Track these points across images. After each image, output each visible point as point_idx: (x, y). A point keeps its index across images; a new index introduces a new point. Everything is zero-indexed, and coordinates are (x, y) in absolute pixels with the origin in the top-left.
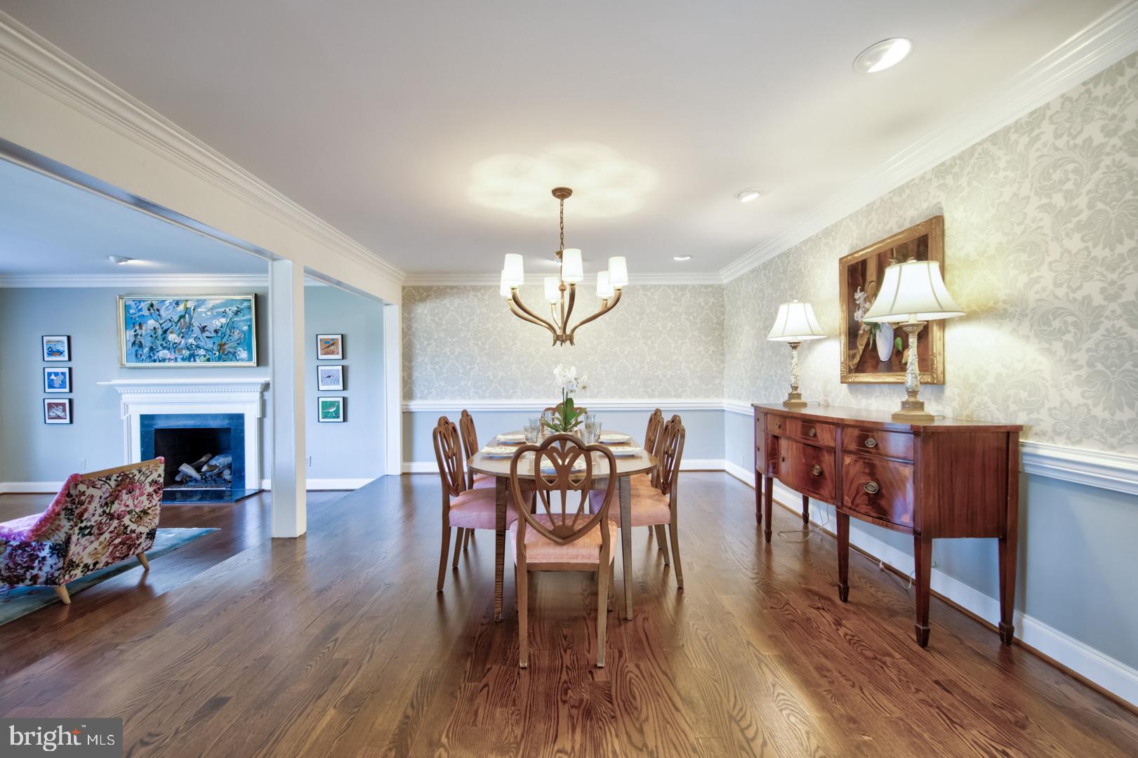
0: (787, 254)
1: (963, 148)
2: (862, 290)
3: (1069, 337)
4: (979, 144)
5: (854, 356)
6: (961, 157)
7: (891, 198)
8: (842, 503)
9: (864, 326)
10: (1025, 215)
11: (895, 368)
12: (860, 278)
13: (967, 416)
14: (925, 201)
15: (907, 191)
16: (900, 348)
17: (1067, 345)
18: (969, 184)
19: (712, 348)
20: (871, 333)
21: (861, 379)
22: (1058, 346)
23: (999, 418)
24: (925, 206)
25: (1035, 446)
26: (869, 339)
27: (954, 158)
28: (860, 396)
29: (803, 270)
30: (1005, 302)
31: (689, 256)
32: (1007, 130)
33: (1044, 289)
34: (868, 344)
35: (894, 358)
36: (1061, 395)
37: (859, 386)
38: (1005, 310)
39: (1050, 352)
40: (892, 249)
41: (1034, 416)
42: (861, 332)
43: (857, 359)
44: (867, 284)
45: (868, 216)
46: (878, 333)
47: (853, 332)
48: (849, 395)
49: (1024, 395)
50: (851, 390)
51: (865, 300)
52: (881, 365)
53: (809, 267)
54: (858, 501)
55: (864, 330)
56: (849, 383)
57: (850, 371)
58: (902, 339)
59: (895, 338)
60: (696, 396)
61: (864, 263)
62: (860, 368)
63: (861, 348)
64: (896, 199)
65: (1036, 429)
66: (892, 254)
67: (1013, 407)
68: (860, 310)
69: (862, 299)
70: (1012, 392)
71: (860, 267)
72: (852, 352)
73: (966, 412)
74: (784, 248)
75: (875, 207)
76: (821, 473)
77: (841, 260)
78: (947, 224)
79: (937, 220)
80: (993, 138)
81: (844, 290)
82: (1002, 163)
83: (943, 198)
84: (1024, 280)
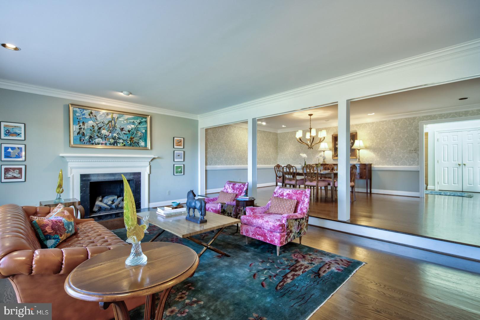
3: (377, 152)
4: (364, 123)
10: (371, 135)
13: (364, 162)
18: (362, 129)
23: (368, 162)
24: (353, 130)
27: (359, 124)
32: (369, 123)
33: (374, 146)
41: (373, 162)
42: (338, 149)
43: (337, 154)
47: (336, 149)
49: (371, 159)
56: (333, 159)
62: (337, 156)
67: (370, 161)
71: (337, 137)
72: (335, 153)
77: (332, 135)
78: (358, 134)
79: (356, 133)
80: (366, 123)
81: (333, 141)
82: (368, 127)
83: (357, 129)
84: (371, 144)
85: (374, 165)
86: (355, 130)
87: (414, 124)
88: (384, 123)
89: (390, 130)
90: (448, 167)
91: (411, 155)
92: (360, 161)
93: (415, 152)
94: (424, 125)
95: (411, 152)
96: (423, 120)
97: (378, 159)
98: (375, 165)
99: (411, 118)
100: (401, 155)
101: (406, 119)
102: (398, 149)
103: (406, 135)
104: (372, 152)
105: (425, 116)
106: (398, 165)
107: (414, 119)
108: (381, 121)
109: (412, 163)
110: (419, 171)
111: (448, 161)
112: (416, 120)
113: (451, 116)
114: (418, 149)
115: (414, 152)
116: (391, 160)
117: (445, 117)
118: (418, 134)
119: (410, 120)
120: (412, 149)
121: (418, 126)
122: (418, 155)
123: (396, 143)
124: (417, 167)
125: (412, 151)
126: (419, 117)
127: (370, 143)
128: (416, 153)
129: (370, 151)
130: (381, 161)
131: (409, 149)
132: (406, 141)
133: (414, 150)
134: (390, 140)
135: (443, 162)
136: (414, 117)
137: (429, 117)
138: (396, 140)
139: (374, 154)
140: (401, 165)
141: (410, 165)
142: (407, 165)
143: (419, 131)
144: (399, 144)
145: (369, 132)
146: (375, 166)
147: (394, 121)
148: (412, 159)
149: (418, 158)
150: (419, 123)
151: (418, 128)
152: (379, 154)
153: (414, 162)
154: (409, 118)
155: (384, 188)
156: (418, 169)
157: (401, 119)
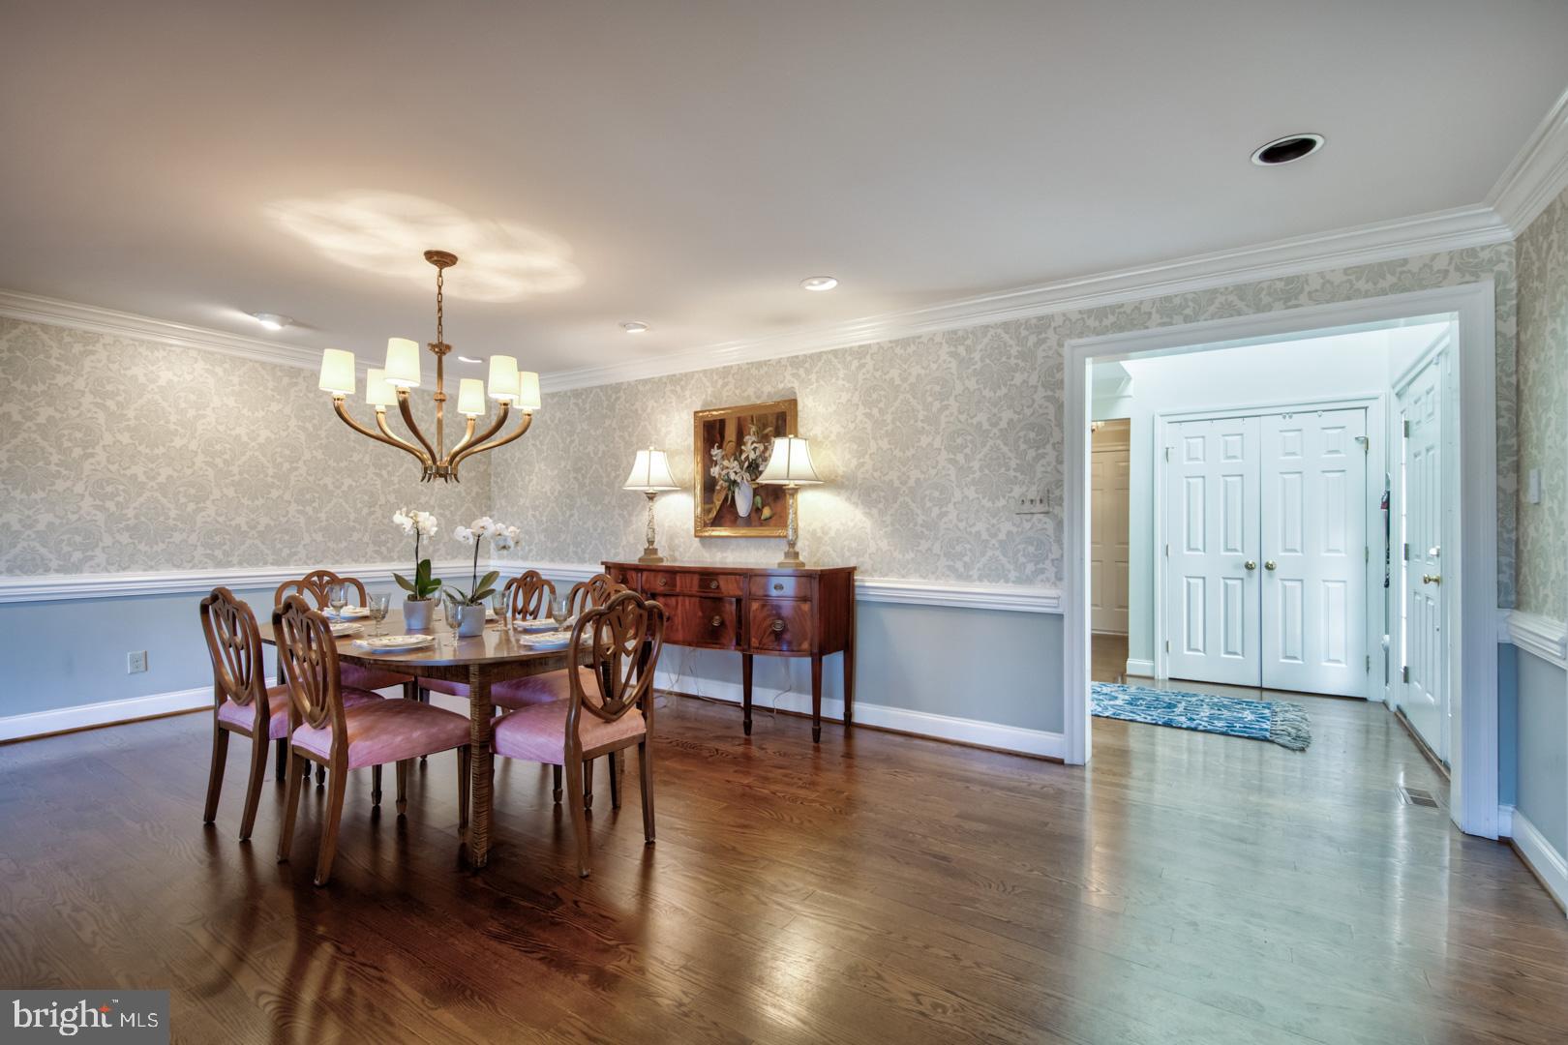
0: (617, 388)
1: (814, 351)
2: (720, 447)
3: (881, 506)
4: (825, 353)
5: (709, 511)
6: (811, 356)
7: (749, 369)
8: (749, 645)
9: (721, 482)
10: (856, 416)
11: (754, 524)
12: (718, 436)
13: (815, 563)
14: (781, 382)
15: (766, 369)
16: (760, 506)
17: (880, 510)
18: (817, 381)
19: (476, 489)
20: (729, 489)
21: (714, 533)
22: (875, 511)
23: (838, 563)
24: (781, 386)
25: (862, 581)
26: (727, 496)
27: (805, 356)
28: (714, 550)
29: (640, 412)
30: (842, 477)
31: (481, 359)
32: (845, 351)
33: (867, 471)
34: (726, 499)
35: (753, 514)
36: (877, 544)
37: (713, 540)
38: (843, 483)
39: (869, 515)
40: (752, 417)
41: (861, 559)
42: (718, 488)
43: (714, 514)
44: (725, 444)
45: (724, 378)
46: (737, 490)
47: (709, 486)
48: (701, 548)
49: (854, 545)
50: (703, 545)
51: (723, 458)
52: (739, 521)
53: (649, 410)
54: (765, 641)
55: (722, 487)
56: (701, 537)
57: (705, 525)
58: (762, 499)
59: (754, 497)
60: (454, 558)
61: (722, 422)
62: (716, 522)
63: (718, 504)
64: (754, 371)
65: (862, 569)
66: (753, 421)
67: (847, 554)
68: (718, 467)
69: (719, 457)
70: (846, 543)
71: (718, 425)
72: (707, 506)
73: (815, 559)
74: (613, 381)
75: (732, 372)
76: (723, 623)
77: (696, 413)
78: (800, 407)
79: (794, 402)
80: (835, 353)
81: (700, 444)
82: (841, 374)
83: (796, 385)
84: (854, 462)
85: (864, 572)
86: (790, 386)
87: (1040, 354)
88: (912, 349)
89: (937, 388)
90: (1204, 578)
91: (1027, 525)
92: (796, 555)
93: (1046, 509)
94: (1089, 361)
95: (1027, 507)
96: (1081, 335)
97: (884, 544)
98: (871, 575)
99: (1026, 323)
100: (981, 527)
101: (1006, 326)
102: (971, 493)
103: (1007, 415)
104: (856, 504)
105: (1090, 312)
106: (968, 578)
107: (1042, 324)
108: (897, 342)
109: (1030, 567)
110: (1060, 617)
111: (1204, 551)
112: (1050, 333)
113: (1212, 309)
114: (1057, 493)
115: (1039, 507)
116: (937, 549)
117: (1188, 311)
118: (1060, 407)
119: (1024, 333)
120: (1033, 493)
121: (1060, 367)
122: (1059, 525)
123: (960, 457)
124: (1053, 592)
125: (1032, 501)
126: (1064, 315)
127: (848, 456)
128: (1047, 513)
129: (848, 499)
130: (897, 555)
131: (1017, 491)
132: (1005, 449)
133: (1041, 501)
134: (937, 444)
135: (1185, 552)
136: (1040, 318)
137: (1113, 313)
138: (959, 441)
139: (866, 513)
140: (980, 579)
141: (1019, 581)
142: (1007, 581)
143: (1065, 396)
144: (976, 465)
145: (845, 397)
146: (871, 584)
147: (954, 338)
148: (1031, 549)
149: (1059, 541)
150: (1066, 351)
151: (1058, 376)
152: (888, 519)
153: (1041, 566)
154: (1018, 324)
155: (909, 703)
156: (1055, 601)
157: (987, 328)
